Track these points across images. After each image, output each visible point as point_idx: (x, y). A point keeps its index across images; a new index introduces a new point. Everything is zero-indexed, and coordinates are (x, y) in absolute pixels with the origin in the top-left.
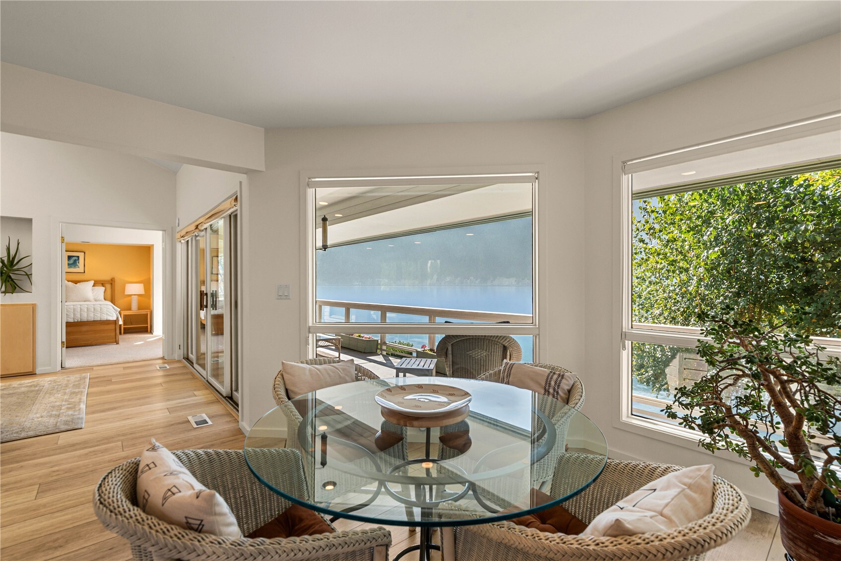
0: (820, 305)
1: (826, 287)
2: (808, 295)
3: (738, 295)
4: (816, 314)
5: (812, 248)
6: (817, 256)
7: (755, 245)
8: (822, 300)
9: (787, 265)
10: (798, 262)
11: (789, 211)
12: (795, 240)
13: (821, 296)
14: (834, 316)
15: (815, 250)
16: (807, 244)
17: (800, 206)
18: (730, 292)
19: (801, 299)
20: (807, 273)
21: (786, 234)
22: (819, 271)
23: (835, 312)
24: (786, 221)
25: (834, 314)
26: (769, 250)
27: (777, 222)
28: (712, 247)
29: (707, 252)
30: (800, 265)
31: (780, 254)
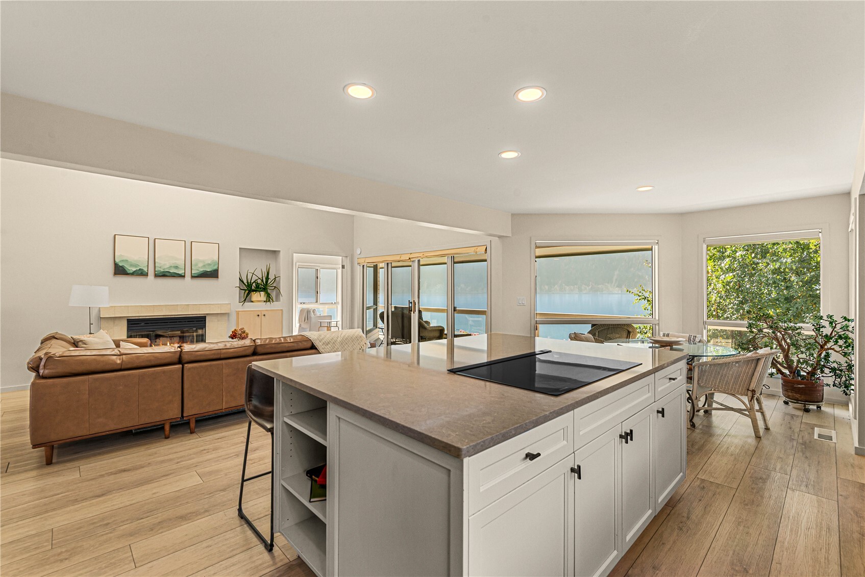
0: (795, 309)
1: (799, 297)
2: (788, 302)
3: (742, 303)
4: (793, 315)
5: (790, 273)
6: (793, 278)
7: (754, 269)
8: (797, 306)
9: (774, 283)
10: (782, 282)
11: (776, 249)
12: (780, 268)
13: (796, 303)
14: (804, 316)
15: (792, 274)
16: (787, 270)
17: (783, 246)
18: (738, 301)
19: (783, 305)
20: (787, 288)
21: (774, 263)
22: (794, 287)
23: (804, 314)
24: (774, 254)
25: (803, 315)
26: (764, 273)
27: (769, 254)
28: (728, 273)
29: (725, 276)
30: (783, 283)
31: (770, 276)
